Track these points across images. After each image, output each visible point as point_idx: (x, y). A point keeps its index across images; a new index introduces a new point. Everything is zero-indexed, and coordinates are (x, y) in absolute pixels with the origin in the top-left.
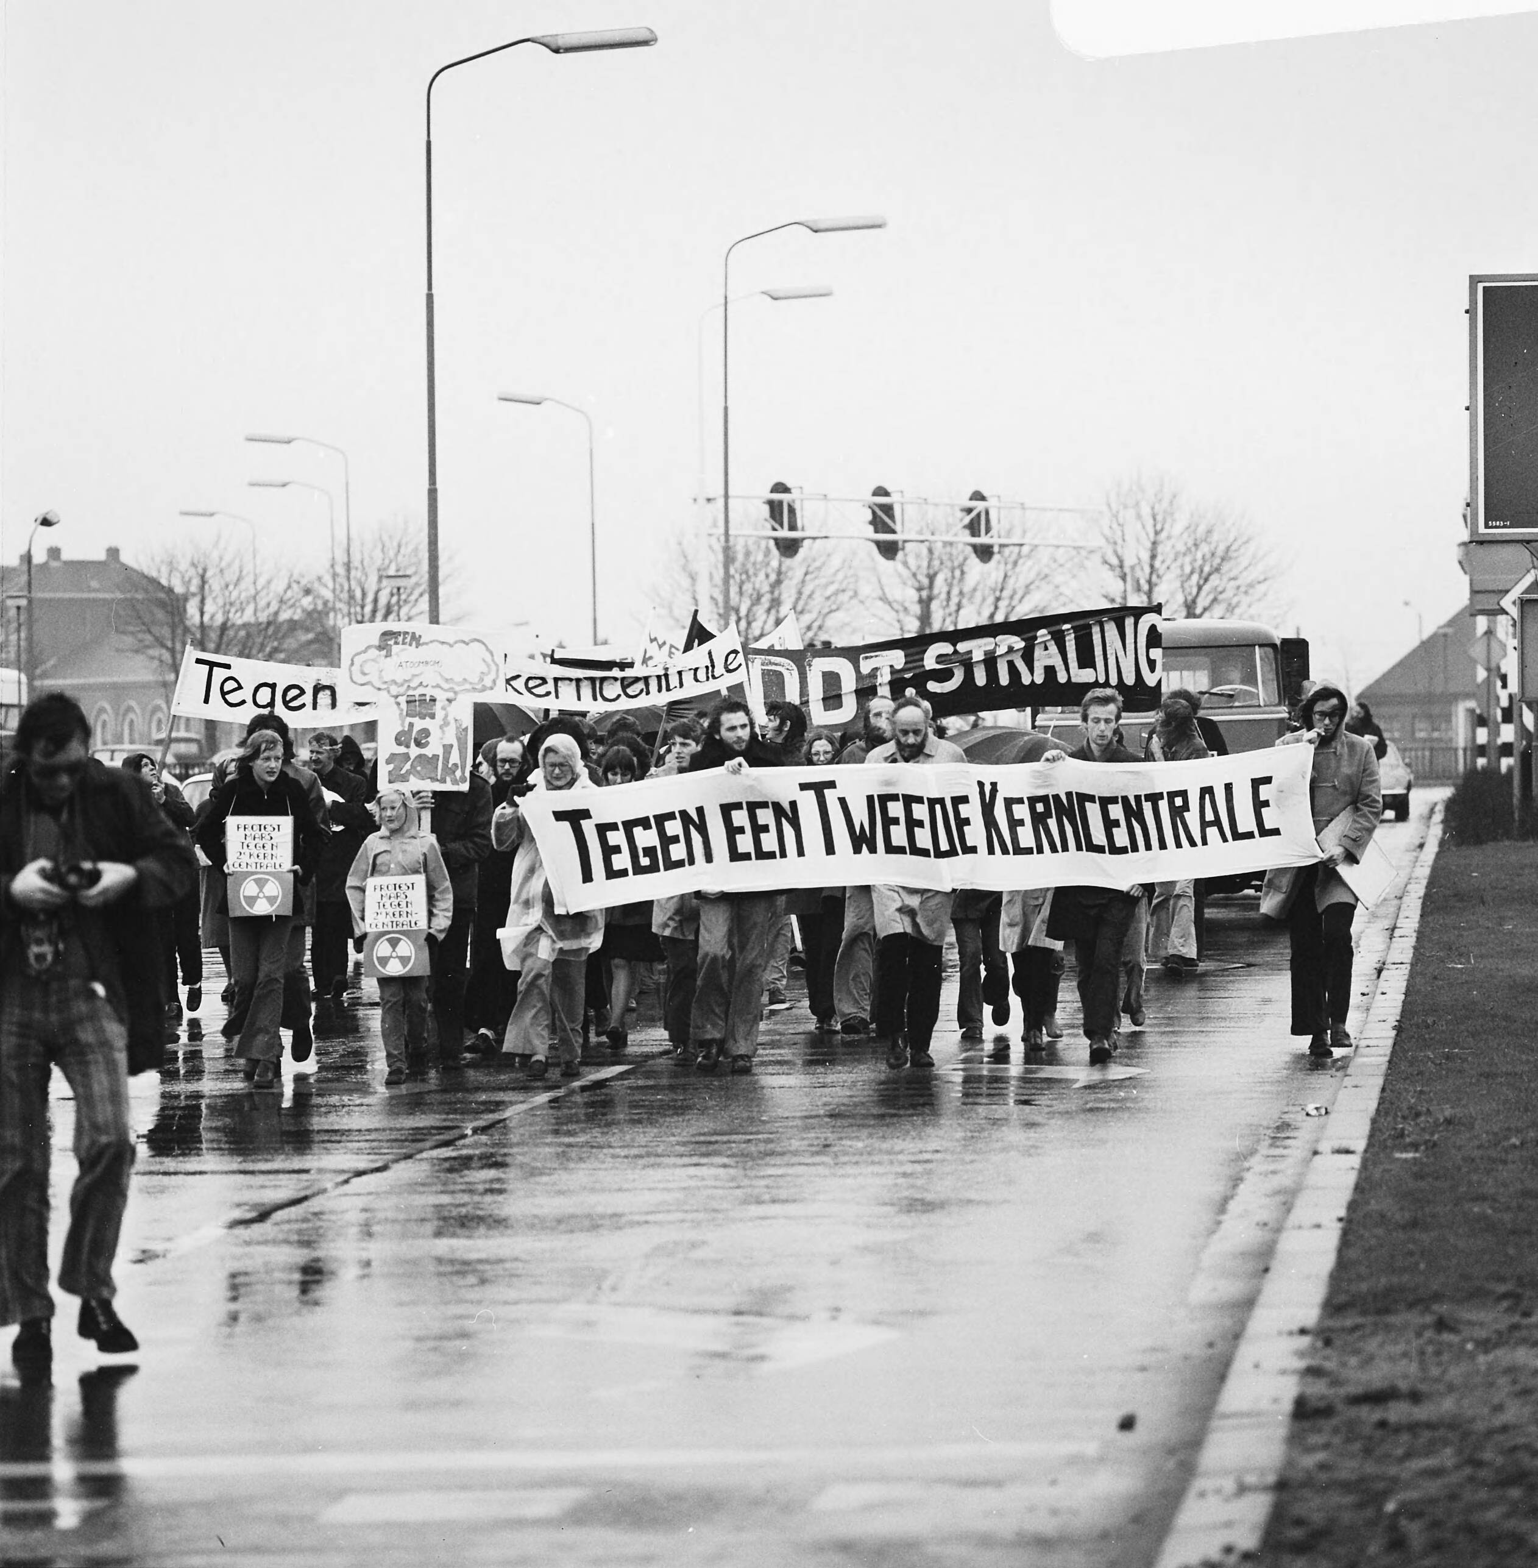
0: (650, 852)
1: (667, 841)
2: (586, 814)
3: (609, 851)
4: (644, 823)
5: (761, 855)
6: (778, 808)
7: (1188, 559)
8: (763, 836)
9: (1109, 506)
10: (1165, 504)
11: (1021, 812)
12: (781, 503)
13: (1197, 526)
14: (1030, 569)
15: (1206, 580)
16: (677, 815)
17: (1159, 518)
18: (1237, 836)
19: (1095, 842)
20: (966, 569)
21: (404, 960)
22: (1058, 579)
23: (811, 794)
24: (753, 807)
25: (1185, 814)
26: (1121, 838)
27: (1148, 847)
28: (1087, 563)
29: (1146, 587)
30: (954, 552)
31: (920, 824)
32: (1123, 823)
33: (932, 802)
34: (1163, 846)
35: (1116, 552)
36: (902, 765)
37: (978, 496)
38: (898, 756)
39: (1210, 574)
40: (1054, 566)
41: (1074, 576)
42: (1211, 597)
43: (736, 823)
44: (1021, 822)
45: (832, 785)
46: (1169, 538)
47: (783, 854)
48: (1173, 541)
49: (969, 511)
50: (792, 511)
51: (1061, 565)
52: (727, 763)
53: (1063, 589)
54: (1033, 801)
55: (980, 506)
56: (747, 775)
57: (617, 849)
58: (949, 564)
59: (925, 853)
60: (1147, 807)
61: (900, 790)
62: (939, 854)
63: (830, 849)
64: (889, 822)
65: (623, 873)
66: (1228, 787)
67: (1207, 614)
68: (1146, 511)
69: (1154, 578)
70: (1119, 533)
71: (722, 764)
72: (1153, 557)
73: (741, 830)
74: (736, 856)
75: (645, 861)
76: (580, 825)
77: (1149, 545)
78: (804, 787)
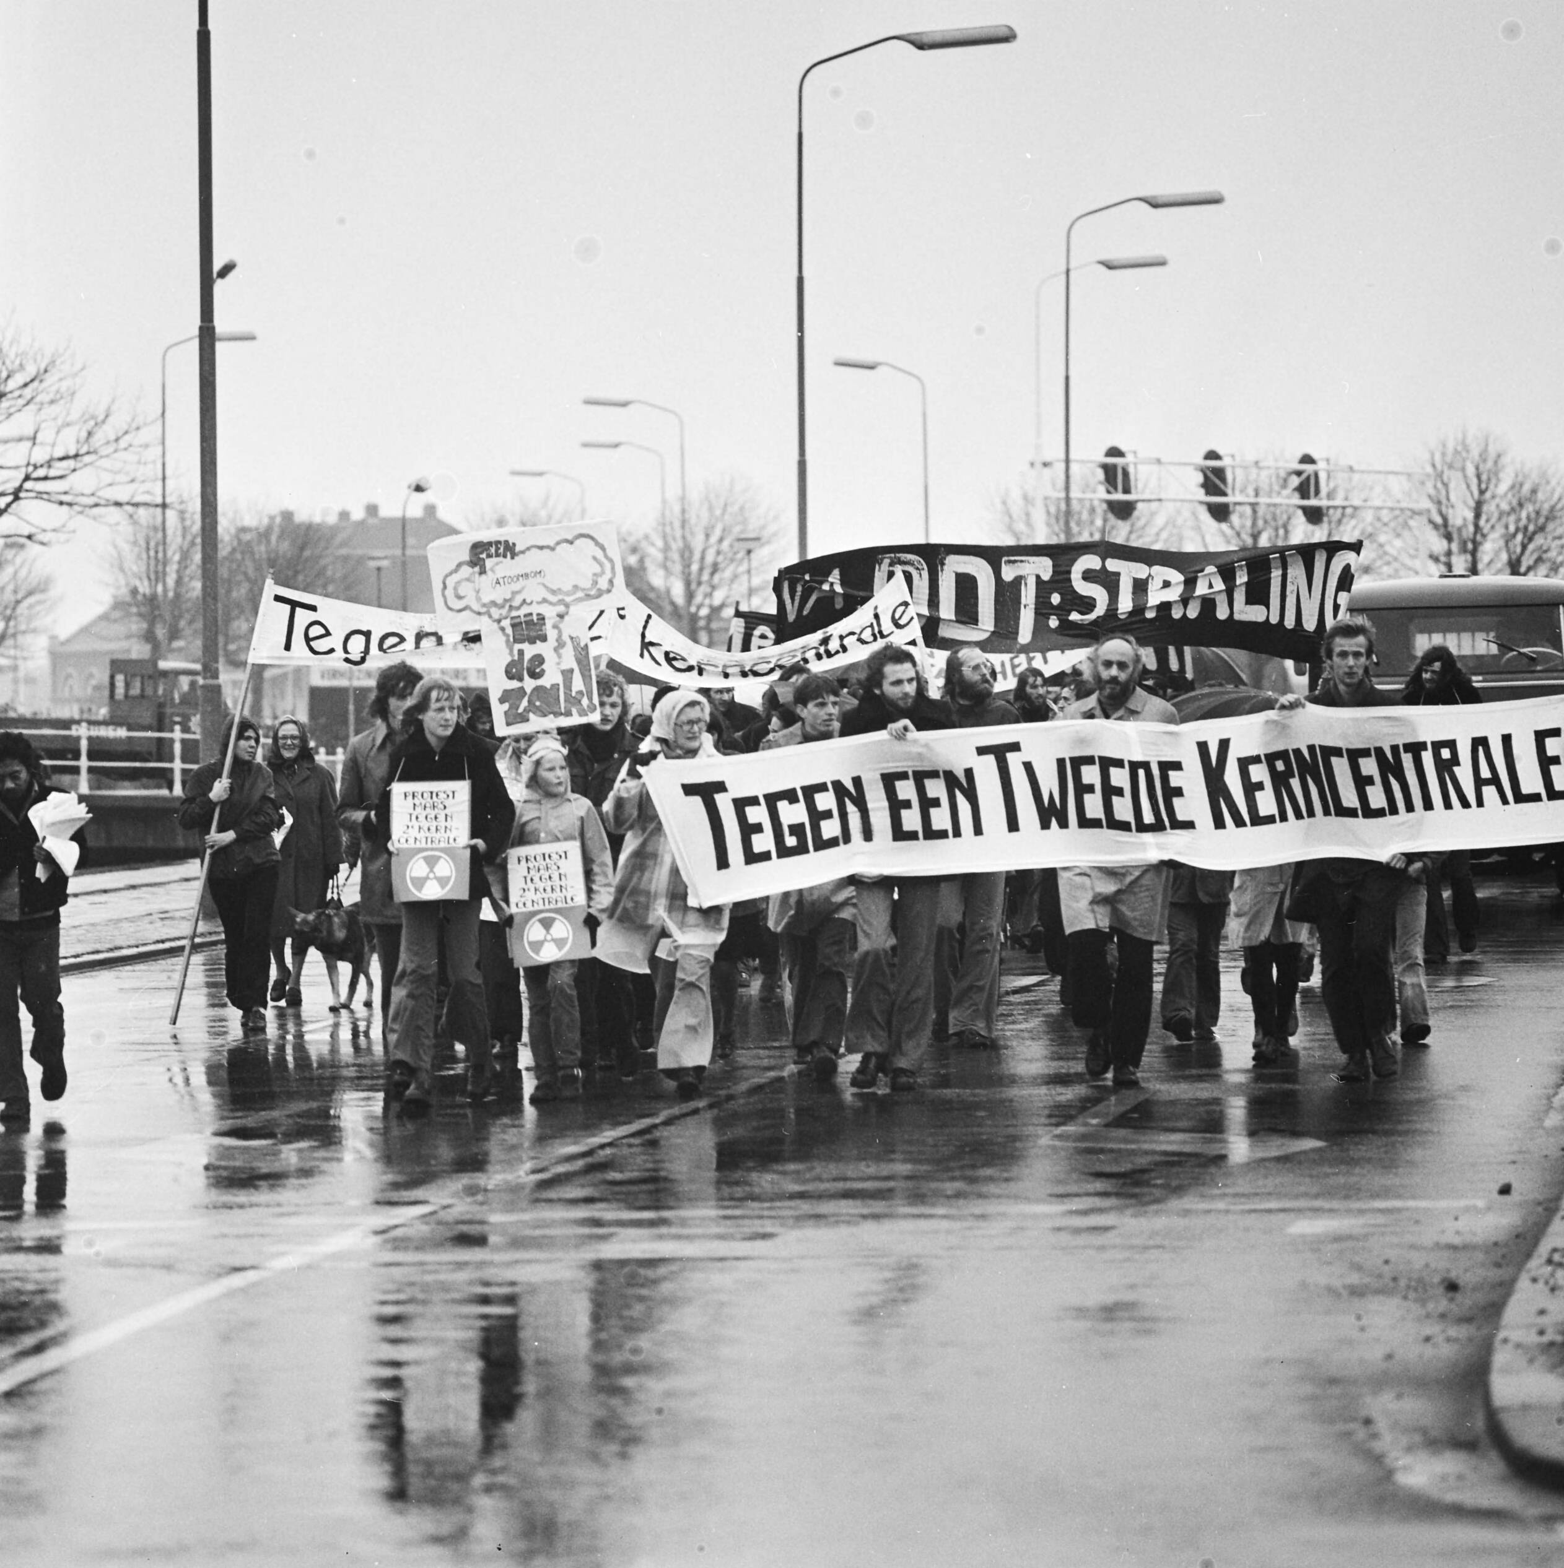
0: (797, 830)
1: (817, 816)
2: (721, 787)
3: (748, 830)
4: (790, 796)
5: (931, 834)
6: (950, 779)
7: (1512, 518)
8: (933, 812)
9: (1434, 466)
10: (1490, 464)
11: (1258, 773)
12: (1115, 466)
13: (1521, 485)
14: (1354, 527)
15: (1531, 539)
16: (830, 786)
17: (1484, 477)
18: (1520, 798)
19: (1346, 803)
20: (1290, 528)
21: (560, 943)
22: (1382, 538)
23: (990, 760)
24: (920, 777)
25: (1455, 769)
26: (1376, 797)
27: (1410, 808)
28: (1412, 523)
29: (1470, 546)
30: (1278, 512)
31: (1119, 792)
32: (1377, 779)
33: (1134, 766)
34: (1428, 805)
35: (1441, 513)
36: (1100, 722)
37: (1307, 459)
38: (1098, 712)
39: (1534, 533)
40: (1378, 525)
41: (1398, 535)
42: (1535, 556)
43: (901, 796)
44: (1260, 786)
45: (1015, 747)
46: (1493, 497)
47: (957, 833)
48: (1497, 500)
49: (1299, 473)
50: (1126, 474)
51: (1385, 524)
52: (890, 726)
53: (1388, 548)
54: (1271, 758)
55: (1309, 468)
56: (915, 741)
57: (758, 828)
58: (1273, 523)
59: (1124, 826)
60: (1407, 760)
61: (1097, 752)
62: (1142, 828)
63: (1013, 825)
64: (1083, 789)
65: (765, 856)
66: (1507, 739)
67: (1532, 573)
68: (1471, 470)
69: (1479, 538)
70: (1444, 492)
71: (885, 727)
72: (1478, 516)
73: (907, 804)
74: (900, 834)
75: (791, 841)
76: (714, 800)
77: (1472, 504)
78: (982, 751)
